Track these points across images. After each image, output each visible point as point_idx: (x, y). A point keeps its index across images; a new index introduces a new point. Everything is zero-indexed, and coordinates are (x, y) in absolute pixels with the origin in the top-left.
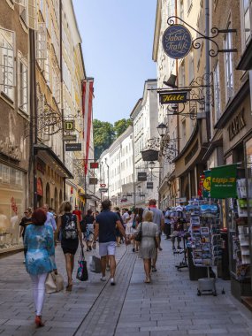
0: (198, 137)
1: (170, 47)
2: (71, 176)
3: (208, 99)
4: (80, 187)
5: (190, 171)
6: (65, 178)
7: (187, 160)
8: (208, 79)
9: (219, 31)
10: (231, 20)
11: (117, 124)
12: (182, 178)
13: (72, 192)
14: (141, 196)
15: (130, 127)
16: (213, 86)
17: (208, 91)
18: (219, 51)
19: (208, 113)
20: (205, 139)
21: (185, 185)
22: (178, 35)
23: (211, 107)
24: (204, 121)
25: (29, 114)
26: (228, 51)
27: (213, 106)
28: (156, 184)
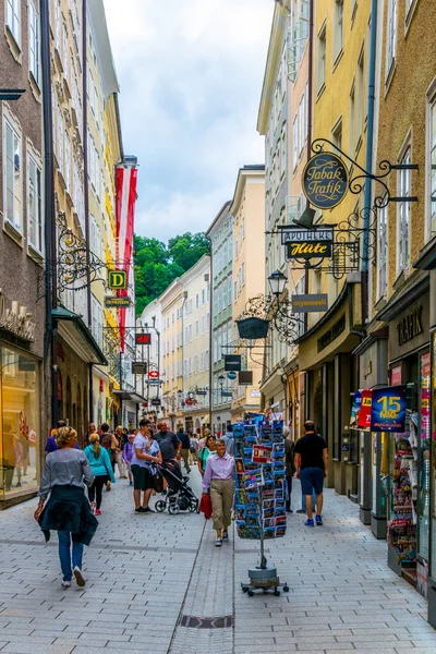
0: (346, 309)
1: (315, 189)
2: (103, 361)
3: (366, 251)
4: (113, 379)
5: (328, 364)
6: (90, 365)
7: (323, 343)
8: (367, 218)
9: (391, 167)
10: (410, 142)
11: (173, 243)
12: (310, 373)
13: (101, 390)
14: (224, 394)
15: (205, 257)
16: (375, 230)
17: (367, 239)
18: (390, 199)
19: (365, 275)
20: (358, 319)
21: (316, 385)
22: (327, 170)
23: (370, 266)
24: (358, 288)
25: (43, 254)
26: (404, 199)
27: (375, 265)
28: (257, 376)
